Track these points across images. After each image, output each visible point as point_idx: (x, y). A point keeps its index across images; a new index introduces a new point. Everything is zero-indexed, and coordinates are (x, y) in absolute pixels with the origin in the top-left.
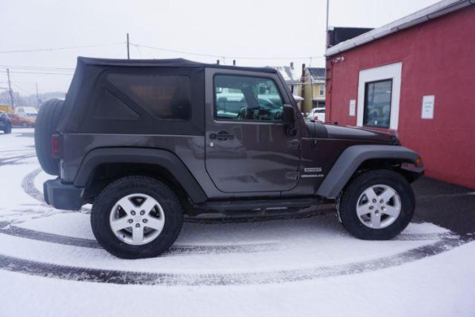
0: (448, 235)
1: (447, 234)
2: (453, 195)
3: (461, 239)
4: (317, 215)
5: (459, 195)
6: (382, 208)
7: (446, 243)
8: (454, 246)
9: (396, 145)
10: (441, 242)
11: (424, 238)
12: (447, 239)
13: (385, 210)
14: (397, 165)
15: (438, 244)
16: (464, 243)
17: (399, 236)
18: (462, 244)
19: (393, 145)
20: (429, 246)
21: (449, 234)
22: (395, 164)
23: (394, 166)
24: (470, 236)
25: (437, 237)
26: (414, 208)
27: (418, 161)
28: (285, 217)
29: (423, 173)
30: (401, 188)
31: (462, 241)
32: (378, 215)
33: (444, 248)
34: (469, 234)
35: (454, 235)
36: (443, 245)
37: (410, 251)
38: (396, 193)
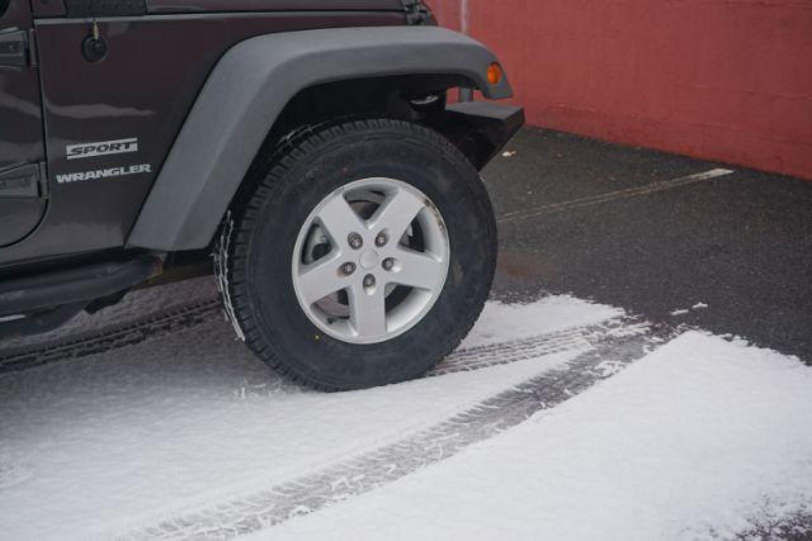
0: (614, 326)
1: (612, 322)
2: (646, 190)
3: (654, 331)
4: (167, 328)
5: (667, 184)
6: (387, 264)
7: (606, 353)
8: (627, 359)
9: (418, 22)
10: (591, 353)
11: (539, 349)
12: (609, 339)
13: (396, 269)
14: (430, 99)
15: (581, 363)
16: (660, 343)
17: (454, 358)
18: (652, 347)
19: (404, 23)
20: (552, 373)
21: (618, 322)
22: (423, 97)
23: (420, 103)
24: (680, 319)
25: (580, 340)
26: (494, 250)
27: (490, 76)
28: (34, 358)
29: (519, 117)
30: (443, 184)
31: (656, 339)
32: (377, 294)
33: (597, 371)
34: (677, 312)
35: (633, 322)
36: (598, 360)
37: (492, 401)
38: (427, 202)
